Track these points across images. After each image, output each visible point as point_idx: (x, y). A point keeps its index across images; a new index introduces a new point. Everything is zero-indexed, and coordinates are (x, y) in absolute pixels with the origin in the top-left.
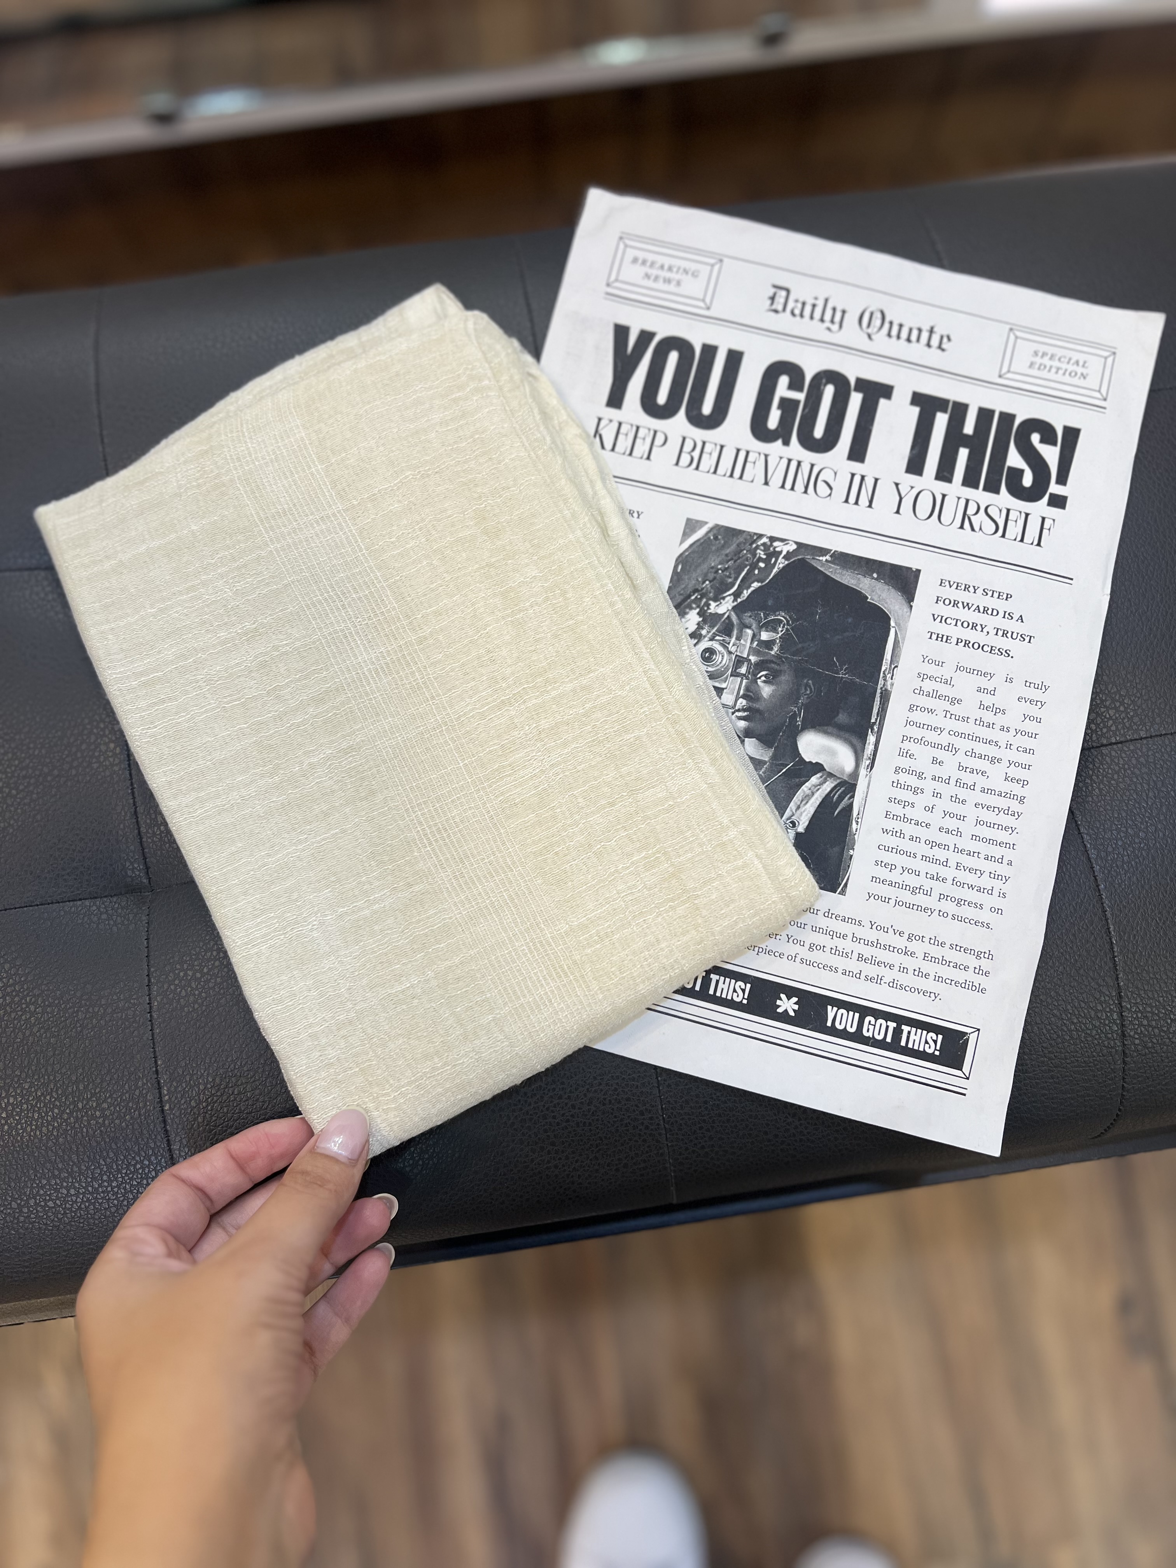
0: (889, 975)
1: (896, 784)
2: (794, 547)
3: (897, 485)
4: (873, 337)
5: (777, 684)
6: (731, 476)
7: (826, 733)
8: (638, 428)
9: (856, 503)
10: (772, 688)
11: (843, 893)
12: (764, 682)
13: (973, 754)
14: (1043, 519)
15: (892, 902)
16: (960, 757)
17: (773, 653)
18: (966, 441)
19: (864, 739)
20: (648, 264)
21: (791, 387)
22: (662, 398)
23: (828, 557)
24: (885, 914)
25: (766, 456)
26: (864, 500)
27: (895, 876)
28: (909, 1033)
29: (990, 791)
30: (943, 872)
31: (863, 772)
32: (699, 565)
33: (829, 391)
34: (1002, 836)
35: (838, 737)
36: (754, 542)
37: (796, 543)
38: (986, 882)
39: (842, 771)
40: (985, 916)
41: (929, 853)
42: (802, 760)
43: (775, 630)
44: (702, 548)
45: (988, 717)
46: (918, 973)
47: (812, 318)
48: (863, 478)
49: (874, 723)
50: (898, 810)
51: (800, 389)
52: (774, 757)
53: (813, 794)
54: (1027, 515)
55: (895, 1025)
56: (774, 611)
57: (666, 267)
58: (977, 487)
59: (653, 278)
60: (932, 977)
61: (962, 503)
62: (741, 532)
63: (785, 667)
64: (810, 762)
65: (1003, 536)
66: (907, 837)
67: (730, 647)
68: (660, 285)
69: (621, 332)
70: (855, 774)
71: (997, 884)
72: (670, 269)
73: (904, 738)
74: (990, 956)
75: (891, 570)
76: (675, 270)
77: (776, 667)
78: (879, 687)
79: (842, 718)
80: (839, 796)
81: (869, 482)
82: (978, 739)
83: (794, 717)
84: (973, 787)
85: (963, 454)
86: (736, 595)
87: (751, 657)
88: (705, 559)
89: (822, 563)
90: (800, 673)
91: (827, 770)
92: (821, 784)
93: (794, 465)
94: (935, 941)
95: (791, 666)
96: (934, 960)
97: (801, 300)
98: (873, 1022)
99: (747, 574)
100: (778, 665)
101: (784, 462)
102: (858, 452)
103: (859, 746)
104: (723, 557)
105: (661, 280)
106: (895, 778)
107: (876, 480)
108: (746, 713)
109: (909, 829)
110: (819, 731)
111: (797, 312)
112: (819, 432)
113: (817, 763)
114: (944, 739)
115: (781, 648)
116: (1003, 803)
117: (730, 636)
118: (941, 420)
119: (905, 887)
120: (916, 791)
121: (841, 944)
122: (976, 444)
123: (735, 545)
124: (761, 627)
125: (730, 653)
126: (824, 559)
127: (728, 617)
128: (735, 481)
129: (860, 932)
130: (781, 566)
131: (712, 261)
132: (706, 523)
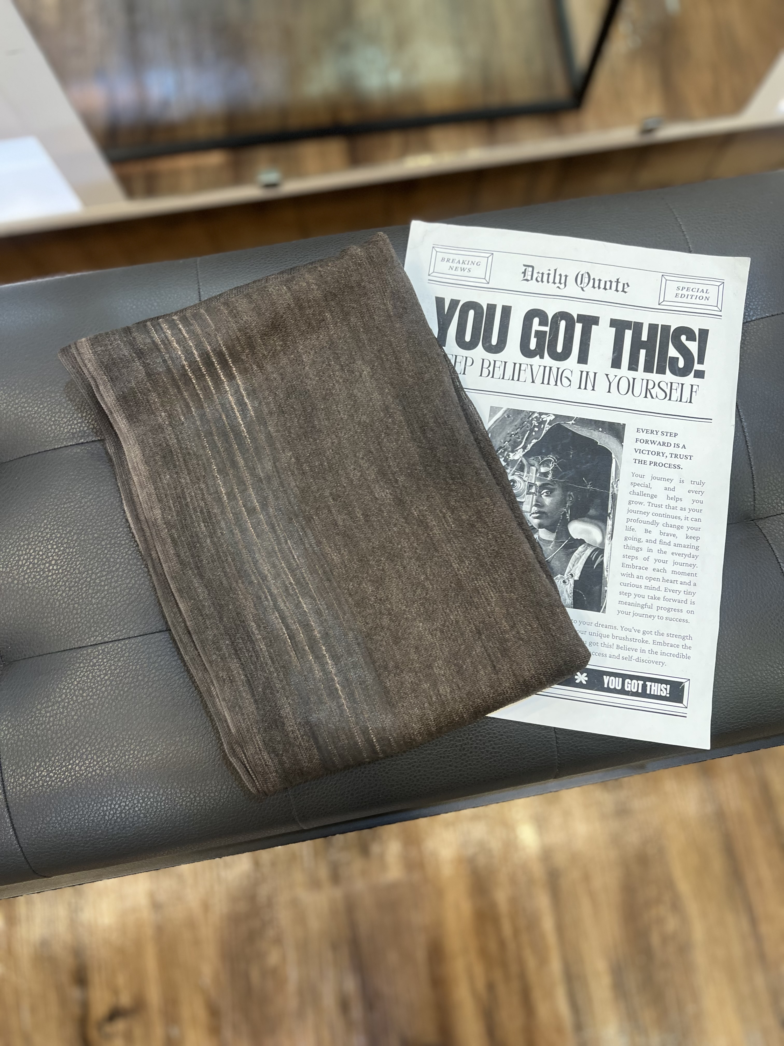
0: (635, 655)
1: (626, 547)
2: (554, 417)
3: (607, 375)
4: (584, 289)
5: (553, 496)
6: (513, 379)
7: (584, 521)
8: (456, 356)
9: (585, 388)
10: (551, 499)
11: (604, 612)
12: (546, 496)
13: (667, 525)
14: (692, 386)
15: (631, 614)
16: (660, 527)
17: (548, 479)
18: (643, 345)
19: (605, 522)
20: (451, 261)
21: (540, 324)
22: (468, 338)
23: (573, 422)
24: (628, 622)
25: (531, 366)
26: (589, 386)
27: (631, 600)
28: (651, 686)
29: (679, 545)
30: (658, 594)
31: (607, 542)
32: (500, 433)
33: (563, 324)
34: (687, 570)
35: (591, 523)
36: (530, 416)
37: (554, 415)
38: (683, 597)
39: (596, 542)
40: (684, 616)
41: (649, 584)
42: (572, 538)
43: (548, 466)
44: (502, 422)
45: (673, 503)
46: (651, 652)
47: (548, 282)
48: (587, 373)
49: (610, 513)
50: (629, 562)
51: (546, 325)
52: (557, 538)
53: (581, 557)
54: (682, 385)
55: (642, 682)
56: (547, 454)
57: (461, 262)
58: (653, 373)
59: (454, 268)
60: (659, 653)
61: (645, 382)
62: (522, 411)
63: (556, 486)
64: (577, 539)
65: (670, 399)
66: (635, 577)
67: (524, 477)
68: (459, 272)
69: (440, 302)
70: (603, 543)
71: (689, 597)
72: (463, 262)
73: (628, 520)
74: (690, 638)
75: (609, 426)
76: (466, 263)
77: (552, 487)
78: (610, 492)
79: (592, 512)
80: (596, 557)
81: (591, 375)
82: (668, 516)
83: (565, 514)
84: (669, 544)
85: (643, 352)
86: (524, 448)
87: (536, 483)
88: (504, 429)
89: (570, 425)
90: (565, 489)
91: (587, 542)
92: (584, 551)
93: (547, 370)
94: (658, 633)
95: (559, 485)
96: (659, 643)
97: (541, 272)
98: (630, 682)
99: (528, 435)
100: (552, 485)
101: (542, 368)
102: (583, 358)
103: (603, 527)
104: (514, 427)
105: (460, 269)
106: (625, 544)
107: (595, 373)
108: (538, 515)
109: (636, 572)
110: (580, 521)
111: (539, 279)
112: (559, 349)
113: (581, 539)
114: (650, 518)
115: (553, 475)
116: (687, 551)
117: (523, 471)
118: (628, 334)
119: (637, 605)
120: (637, 550)
121: (606, 640)
122: (649, 346)
123: (520, 420)
124: (540, 465)
125: (525, 481)
126: (571, 423)
127: (521, 461)
128: (515, 382)
129: (616, 633)
130: (547, 429)
131: (488, 255)
132: (502, 408)
